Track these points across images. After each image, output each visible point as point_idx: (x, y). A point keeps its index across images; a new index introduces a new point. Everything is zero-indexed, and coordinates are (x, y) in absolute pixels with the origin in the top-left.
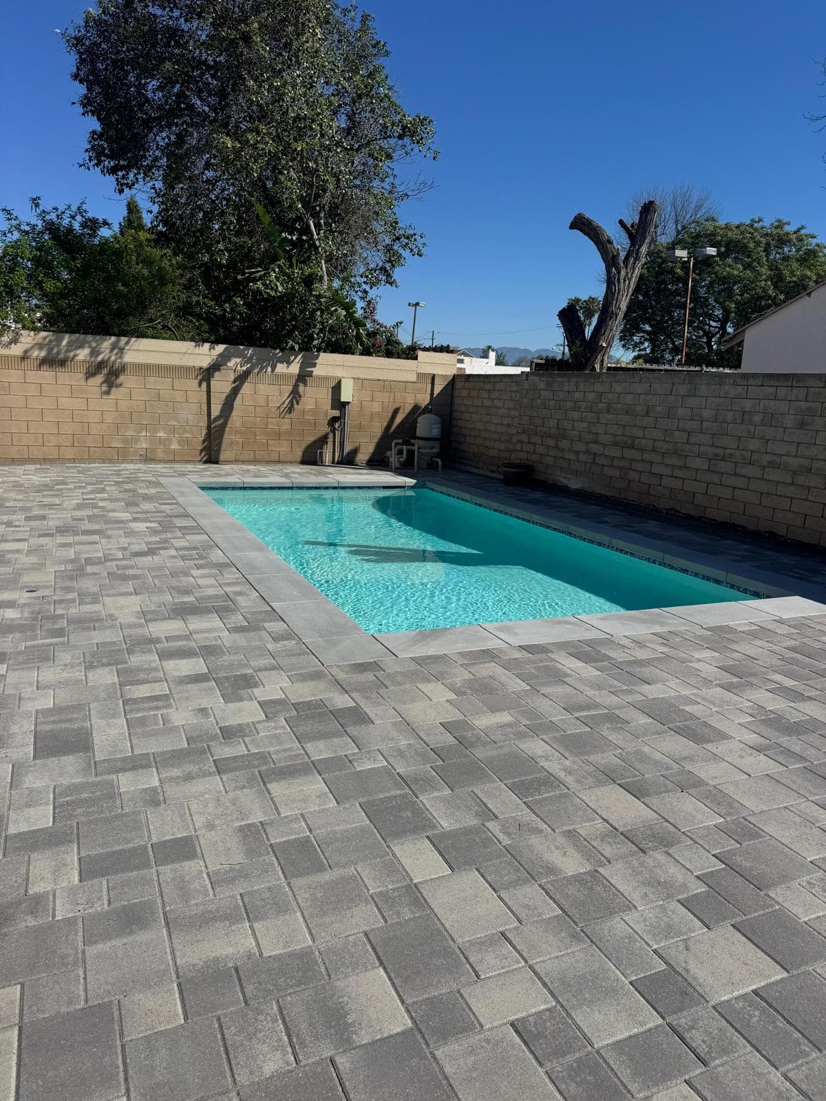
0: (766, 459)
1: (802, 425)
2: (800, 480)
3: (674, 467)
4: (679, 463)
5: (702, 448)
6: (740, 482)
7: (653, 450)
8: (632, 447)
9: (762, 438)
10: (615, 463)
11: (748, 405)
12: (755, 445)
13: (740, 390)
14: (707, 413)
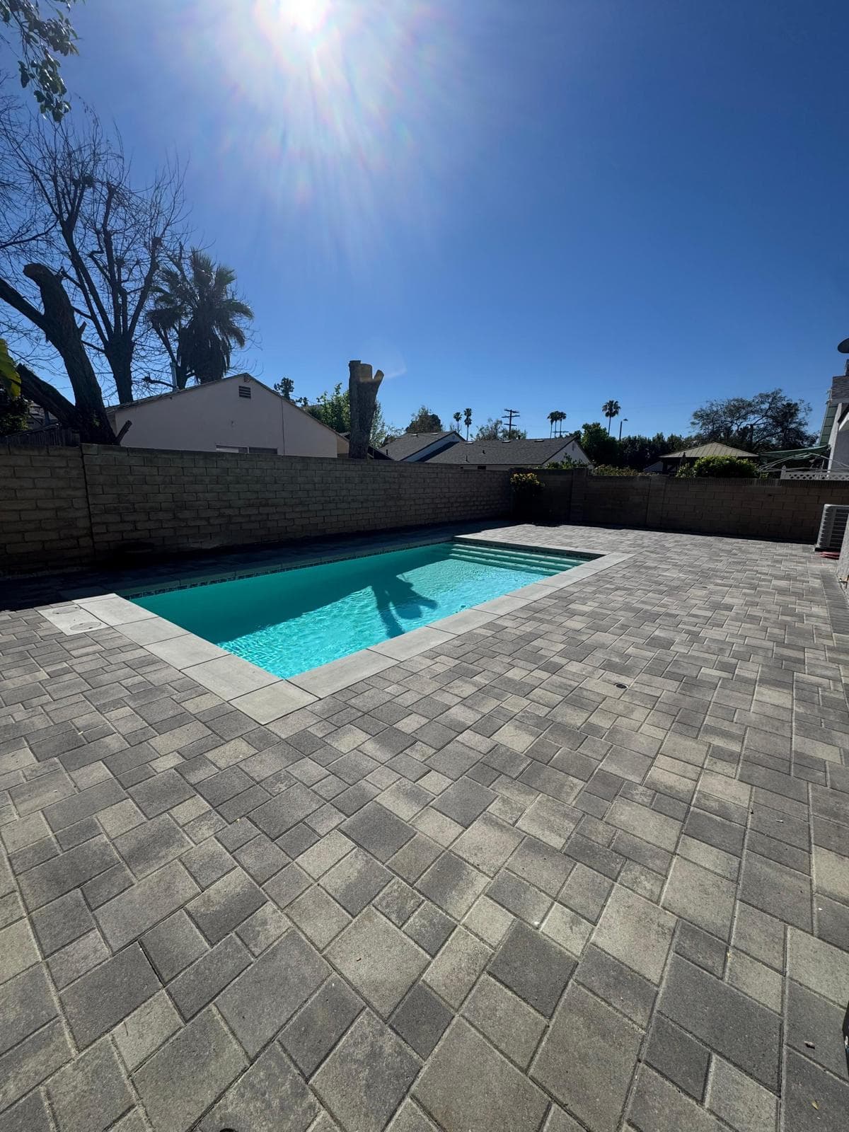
0: (350, 498)
1: (362, 482)
2: (365, 505)
3: (301, 512)
4: (306, 508)
5: (317, 499)
6: (340, 512)
7: (285, 505)
8: (267, 505)
9: (347, 489)
10: (253, 518)
11: (337, 474)
12: (344, 493)
13: (332, 466)
14: (316, 480)
